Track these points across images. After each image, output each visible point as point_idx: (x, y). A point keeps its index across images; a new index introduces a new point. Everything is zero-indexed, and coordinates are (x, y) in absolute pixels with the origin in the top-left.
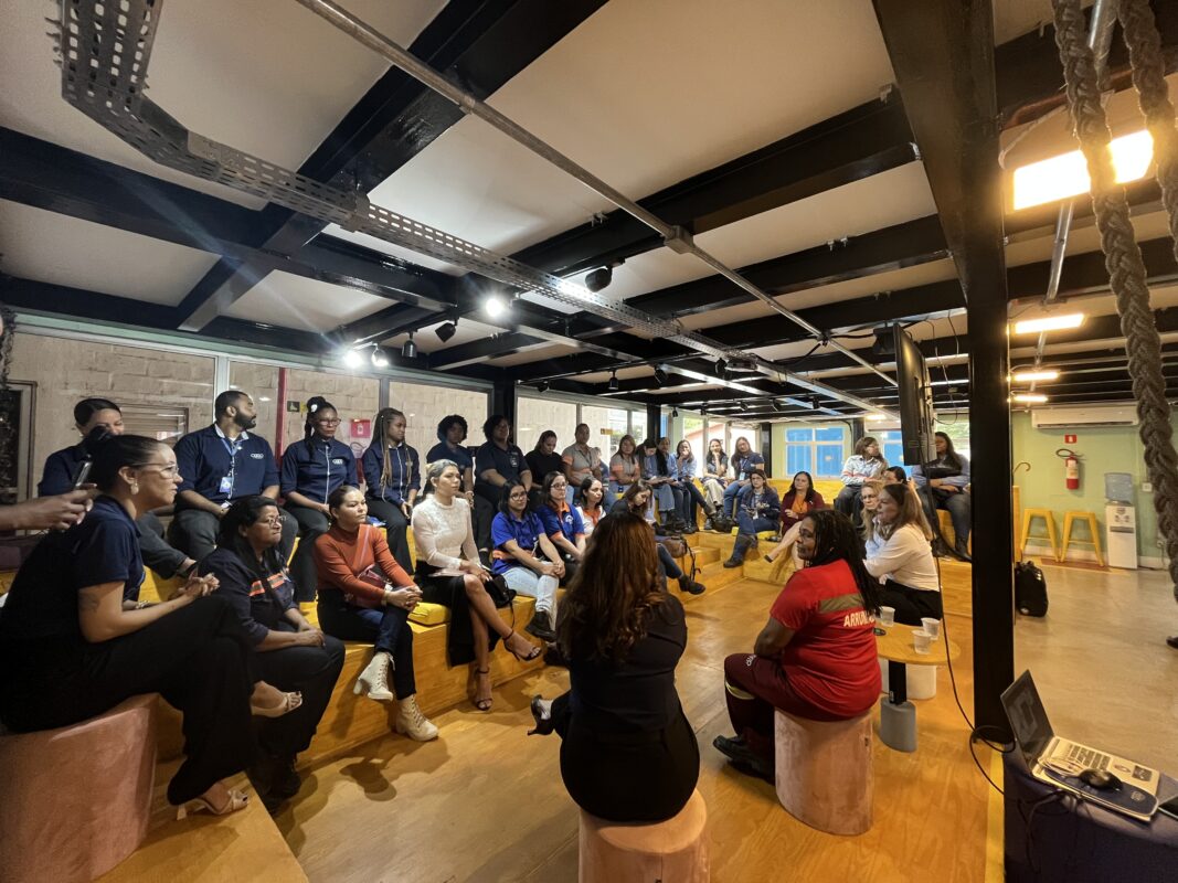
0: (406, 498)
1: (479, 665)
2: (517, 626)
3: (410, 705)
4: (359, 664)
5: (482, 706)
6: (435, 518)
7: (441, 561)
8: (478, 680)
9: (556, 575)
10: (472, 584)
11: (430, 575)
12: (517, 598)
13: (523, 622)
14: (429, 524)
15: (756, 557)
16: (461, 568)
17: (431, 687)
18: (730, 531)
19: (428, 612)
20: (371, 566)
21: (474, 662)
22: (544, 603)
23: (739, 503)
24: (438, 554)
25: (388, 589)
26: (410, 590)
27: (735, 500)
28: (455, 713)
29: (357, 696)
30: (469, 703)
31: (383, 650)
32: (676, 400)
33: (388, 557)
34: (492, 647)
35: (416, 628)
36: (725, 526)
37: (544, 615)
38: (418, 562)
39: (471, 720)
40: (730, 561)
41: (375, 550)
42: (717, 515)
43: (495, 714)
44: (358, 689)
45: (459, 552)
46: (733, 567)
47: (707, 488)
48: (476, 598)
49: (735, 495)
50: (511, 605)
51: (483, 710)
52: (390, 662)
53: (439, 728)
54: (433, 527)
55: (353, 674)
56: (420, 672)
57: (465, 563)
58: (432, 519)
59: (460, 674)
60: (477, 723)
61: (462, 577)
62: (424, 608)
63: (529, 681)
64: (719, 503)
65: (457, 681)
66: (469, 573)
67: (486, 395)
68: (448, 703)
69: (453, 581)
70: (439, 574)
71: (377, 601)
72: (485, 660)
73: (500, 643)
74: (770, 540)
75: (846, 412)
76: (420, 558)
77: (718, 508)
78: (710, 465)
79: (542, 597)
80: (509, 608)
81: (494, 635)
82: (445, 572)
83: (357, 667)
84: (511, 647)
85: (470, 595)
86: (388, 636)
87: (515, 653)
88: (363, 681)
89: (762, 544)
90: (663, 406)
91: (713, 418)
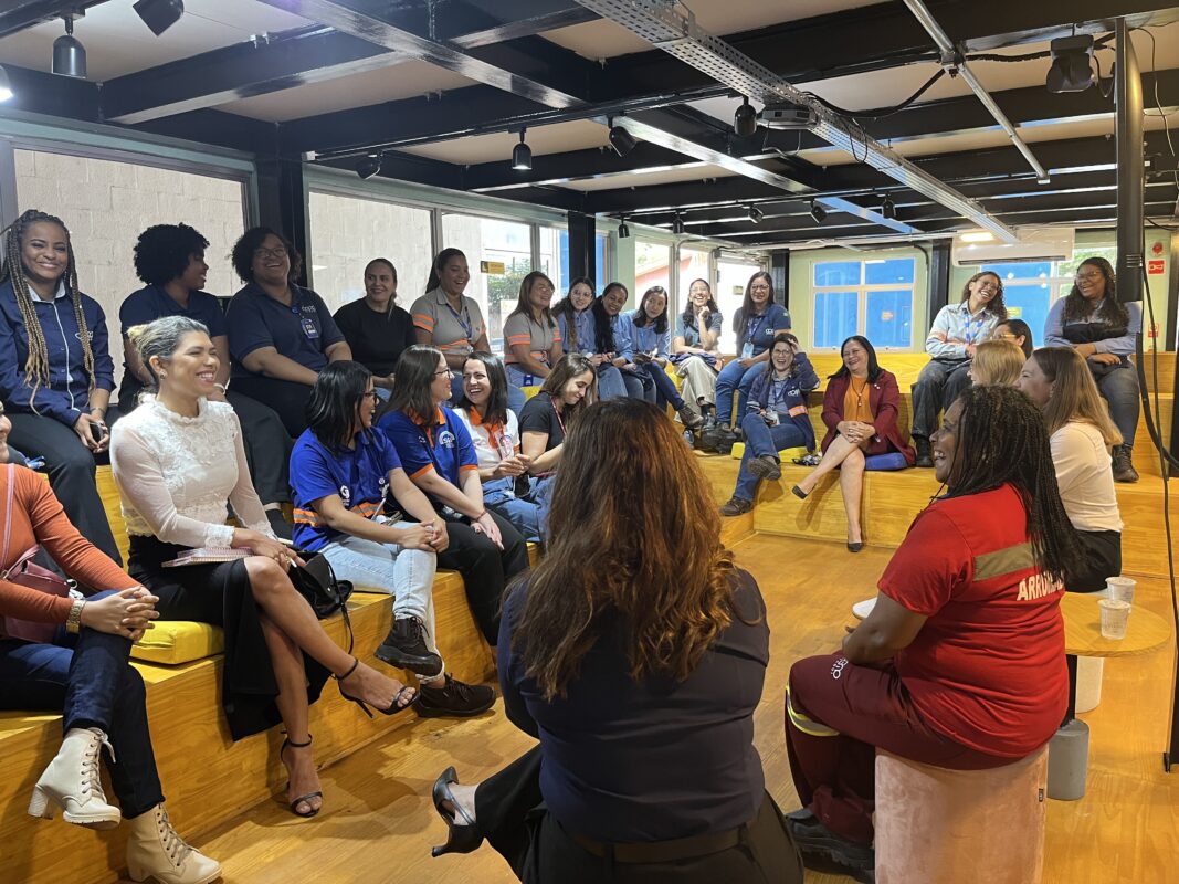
0: (85, 406)
1: (290, 731)
2: (359, 650)
3: (155, 826)
4: (32, 756)
5: (305, 808)
6: (167, 443)
7: (187, 532)
8: (291, 761)
9: (430, 547)
10: (264, 574)
11: (166, 564)
12: (353, 597)
13: (370, 641)
14: (154, 457)
15: (777, 493)
16: (235, 545)
17: (192, 784)
18: (729, 451)
19: (174, 640)
20: (29, 553)
21: (282, 726)
22: (410, 602)
23: (744, 398)
24: (179, 517)
25: (76, 598)
26: (130, 595)
27: (737, 394)
28: (249, 827)
29: (35, 821)
30: (275, 805)
31: (84, 724)
32: (622, 204)
33: (64, 529)
34: (313, 695)
35: (150, 675)
36: (719, 441)
37: (414, 625)
38: (133, 538)
39: (285, 836)
40: (731, 503)
41: (33, 518)
42: (704, 423)
43: (334, 820)
44: (38, 806)
45: (225, 513)
46: (738, 513)
47: (685, 374)
48: (274, 601)
49: (736, 386)
50: (344, 611)
51: (305, 815)
52: (104, 747)
53: (220, 860)
54: (164, 462)
55: (23, 778)
56: (170, 759)
57: (243, 534)
58: (160, 446)
59: (252, 752)
60: (298, 843)
61: (241, 561)
62: (164, 632)
63: (390, 750)
64: (707, 400)
65: (245, 766)
66: (253, 553)
67: (237, 185)
68: (231, 812)
69: (219, 572)
70: (188, 560)
71: (55, 625)
72: (301, 721)
73: (331, 686)
74: (801, 463)
75: (926, 227)
76: (139, 531)
77: (705, 409)
78: (689, 329)
79: (406, 591)
80: (341, 617)
81: (317, 672)
82: (200, 556)
83: (30, 763)
84: (353, 692)
85: (261, 598)
86: (91, 696)
87: (360, 702)
88: (47, 790)
89: (787, 470)
90: (599, 216)
91: (690, 241)
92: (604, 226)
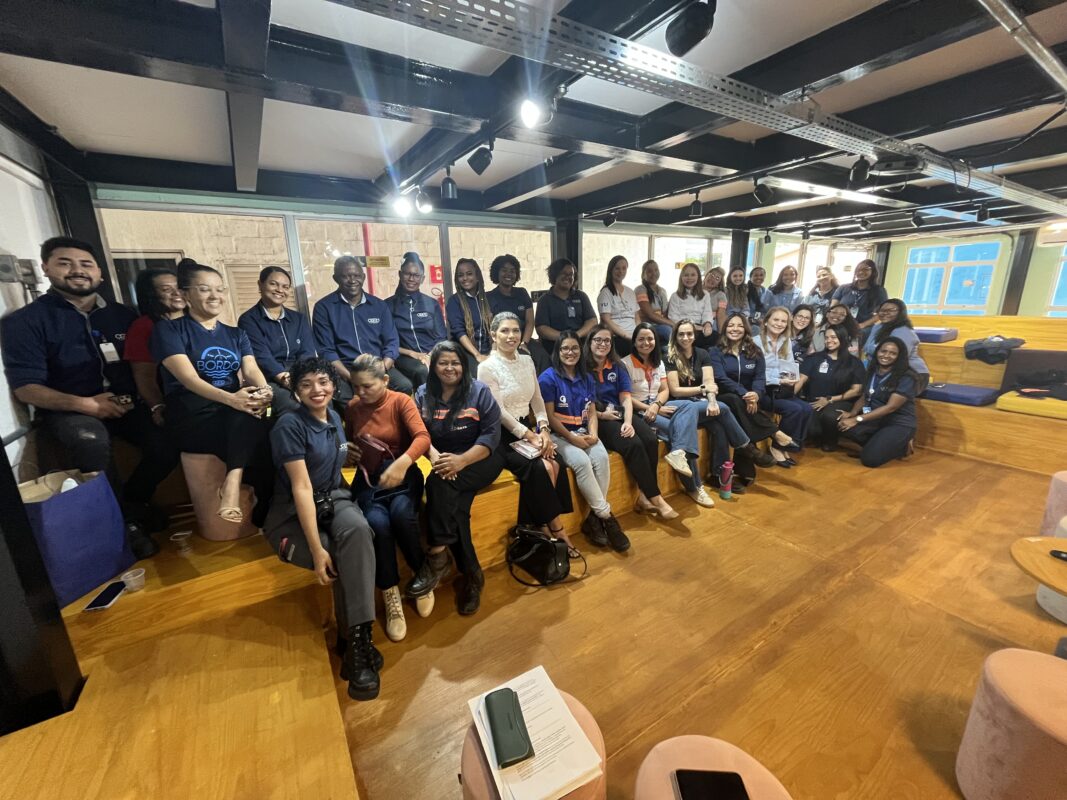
14: (495, 380)
54: (500, 382)
58: (498, 374)
67: (548, 234)
90: (752, 231)
91: (814, 240)
92: (755, 235)
